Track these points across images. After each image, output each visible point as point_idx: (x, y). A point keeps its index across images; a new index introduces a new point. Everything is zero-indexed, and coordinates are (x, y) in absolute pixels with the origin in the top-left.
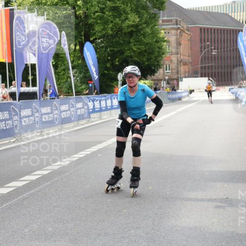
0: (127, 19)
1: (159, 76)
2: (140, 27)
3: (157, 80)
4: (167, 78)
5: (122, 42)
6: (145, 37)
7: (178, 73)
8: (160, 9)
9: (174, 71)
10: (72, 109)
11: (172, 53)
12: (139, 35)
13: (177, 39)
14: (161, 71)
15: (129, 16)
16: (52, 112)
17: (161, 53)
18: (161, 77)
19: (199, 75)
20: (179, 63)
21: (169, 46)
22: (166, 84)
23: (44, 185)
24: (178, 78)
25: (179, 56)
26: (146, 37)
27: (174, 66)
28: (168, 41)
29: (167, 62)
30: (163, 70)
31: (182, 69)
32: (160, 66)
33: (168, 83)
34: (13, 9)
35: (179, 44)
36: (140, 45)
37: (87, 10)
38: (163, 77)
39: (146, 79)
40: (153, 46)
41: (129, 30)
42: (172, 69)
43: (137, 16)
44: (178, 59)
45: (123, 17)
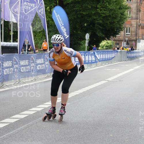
1: (121, 37)
3: (119, 41)
4: (127, 39)
5: (90, 7)
6: (109, 4)
7: (136, 35)
9: (133, 33)
10: (46, 63)
11: (132, 18)
12: (105, 2)
13: (137, 6)
14: (122, 33)
16: (29, 65)
17: (122, 18)
20: (138, 27)
21: (130, 13)
22: (126, 44)
23: (21, 128)
24: (137, 40)
25: (138, 21)
26: (111, 4)
27: (133, 29)
28: (129, 8)
29: (128, 26)
30: (124, 32)
31: (140, 32)
32: (121, 29)
33: (128, 44)
35: (139, 10)
36: (106, 11)
38: (124, 38)
39: (109, 40)
40: (117, 12)
42: (131, 32)
44: (137, 23)
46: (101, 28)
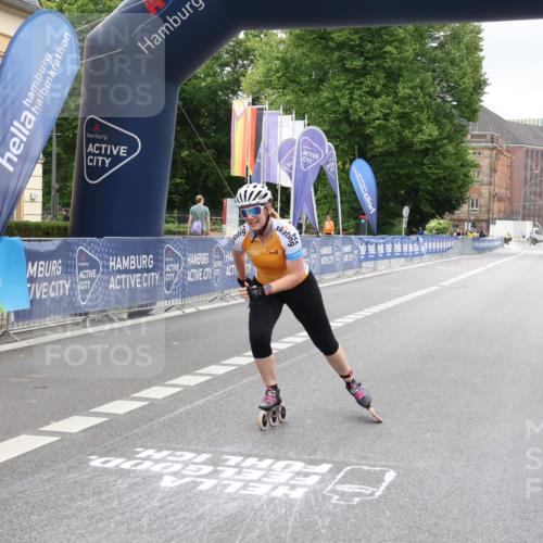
0: (420, 131)
2: (439, 143)
3: (458, 220)
4: (472, 218)
6: (444, 156)
7: (489, 212)
8: (469, 120)
9: (484, 209)
10: (337, 254)
11: (482, 183)
12: (437, 154)
13: (491, 164)
14: (465, 207)
15: (424, 127)
17: (466, 182)
18: (463, 216)
19: (520, 217)
20: (492, 198)
21: (478, 173)
24: (489, 219)
25: (492, 187)
26: (447, 158)
27: (483, 202)
28: (476, 166)
30: (468, 206)
31: (496, 206)
32: (464, 200)
33: (474, 226)
34: (262, 109)
35: (493, 170)
36: (438, 169)
37: (365, 115)
38: (468, 216)
39: (442, 218)
40: (457, 172)
41: (422, 147)
42: (481, 206)
43: (435, 128)
44: (490, 191)
45: (414, 129)
46: (430, 198)
